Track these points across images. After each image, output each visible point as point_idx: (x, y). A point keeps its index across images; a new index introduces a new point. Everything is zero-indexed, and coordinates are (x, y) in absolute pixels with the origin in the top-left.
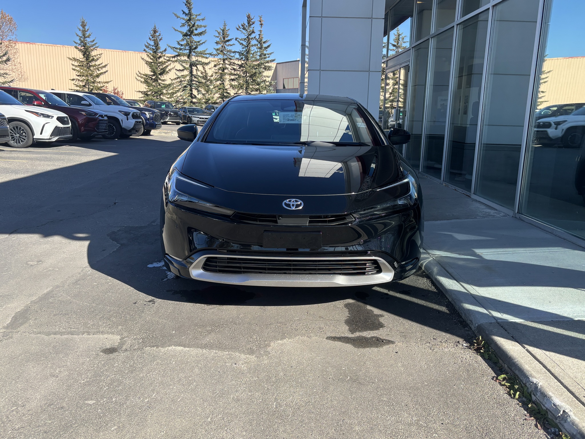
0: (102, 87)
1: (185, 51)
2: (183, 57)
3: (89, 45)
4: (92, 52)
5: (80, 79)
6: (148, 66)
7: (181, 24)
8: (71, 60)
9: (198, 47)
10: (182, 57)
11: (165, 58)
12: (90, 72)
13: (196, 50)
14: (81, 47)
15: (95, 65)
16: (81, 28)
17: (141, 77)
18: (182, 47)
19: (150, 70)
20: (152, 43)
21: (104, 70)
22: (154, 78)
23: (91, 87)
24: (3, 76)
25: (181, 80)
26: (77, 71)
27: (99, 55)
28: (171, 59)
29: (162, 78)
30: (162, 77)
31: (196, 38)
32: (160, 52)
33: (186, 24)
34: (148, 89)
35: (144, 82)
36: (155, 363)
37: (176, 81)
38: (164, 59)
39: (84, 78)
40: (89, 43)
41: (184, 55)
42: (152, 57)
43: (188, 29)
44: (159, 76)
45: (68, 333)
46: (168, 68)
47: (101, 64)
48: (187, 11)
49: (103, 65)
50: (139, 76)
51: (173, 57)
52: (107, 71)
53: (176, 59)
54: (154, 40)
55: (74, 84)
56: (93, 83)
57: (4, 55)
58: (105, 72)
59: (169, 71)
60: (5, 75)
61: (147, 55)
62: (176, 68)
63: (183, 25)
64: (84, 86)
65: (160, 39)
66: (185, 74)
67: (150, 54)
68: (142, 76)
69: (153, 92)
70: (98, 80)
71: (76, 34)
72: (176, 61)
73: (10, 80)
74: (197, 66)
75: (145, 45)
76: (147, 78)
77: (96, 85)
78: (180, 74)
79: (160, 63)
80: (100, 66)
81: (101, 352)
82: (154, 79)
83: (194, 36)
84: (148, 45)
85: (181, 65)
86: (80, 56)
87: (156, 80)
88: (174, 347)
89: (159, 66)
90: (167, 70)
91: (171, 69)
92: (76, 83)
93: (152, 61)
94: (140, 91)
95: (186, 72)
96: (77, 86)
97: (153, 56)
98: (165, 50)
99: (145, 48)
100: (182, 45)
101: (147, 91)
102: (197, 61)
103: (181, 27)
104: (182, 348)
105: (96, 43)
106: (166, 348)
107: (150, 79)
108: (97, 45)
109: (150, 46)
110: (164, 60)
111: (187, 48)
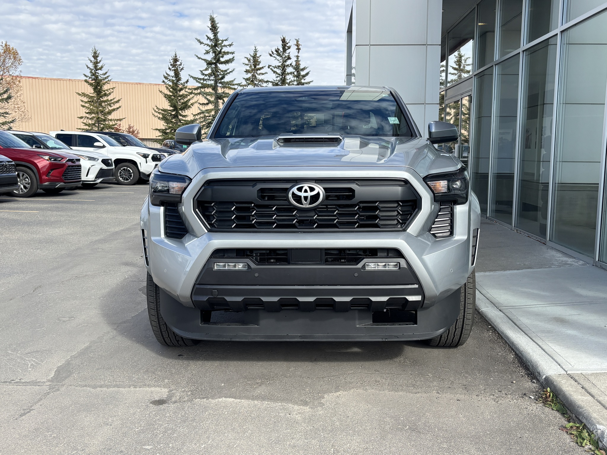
0: (114, 125)
1: (210, 81)
2: (208, 88)
3: (101, 78)
4: (104, 86)
5: (90, 117)
6: (167, 100)
7: (205, 52)
8: (80, 95)
9: (224, 77)
10: (206, 89)
11: (187, 90)
12: (101, 108)
13: (222, 81)
14: (92, 80)
15: (107, 101)
16: (93, 59)
17: (159, 113)
18: (206, 78)
19: (169, 104)
20: (172, 73)
21: (117, 105)
22: (173, 113)
23: (102, 126)
24: (3, 116)
25: (205, 115)
26: (87, 107)
27: (111, 89)
28: (194, 92)
29: (183, 114)
30: (183, 112)
31: (222, 67)
32: (181, 84)
33: (211, 51)
34: (166, 127)
35: (162, 118)
36: (207, 413)
37: (199, 116)
38: (185, 91)
39: (93, 115)
40: (101, 76)
41: (208, 86)
42: (171, 90)
43: (213, 56)
44: (180, 112)
45: (114, 387)
46: (190, 102)
47: (114, 99)
48: (212, 37)
49: (115, 100)
50: (157, 112)
51: (195, 89)
52: (120, 107)
53: (199, 91)
54: (174, 70)
55: (82, 122)
56: (104, 120)
57: (4, 93)
58: (118, 108)
59: (191, 106)
60: (5, 115)
61: (166, 87)
62: (198, 102)
63: (207, 52)
64: (94, 124)
65: (182, 69)
66: (209, 108)
67: (170, 86)
68: (160, 111)
69: (172, 130)
70: (110, 117)
71: (87, 66)
72: (199, 94)
73: (11, 120)
74: (224, 99)
75: (164, 76)
76: (166, 114)
77: (107, 123)
78: (204, 108)
79: (180, 96)
80: (112, 101)
81: (150, 403)
82: (173, 115)
83: (220, 64)
84: (167, 76)
85: (205, 98)
86: (90, 91)
87: (176, 116)
88: (224, 399)
89: (180, 100)
90: (189, 104)
91: (194, 103)
92: (85, 121)
93: (171, 94)
94: (157, 129)
95: (211, 107)
96: (86, 125)
97: (173, 89)
98: (187, 81)
99: (164, 79)
100: (206, 75)
101: (165, 129)
102: (223, 93)
103: (205, 54)
104: (233, 399)
105: (109, 76)
106: (217, 400)
107: (169, 115)
108: (109, 78)
109: (169, 77)
110: (186, 93)
111: (212, 78)
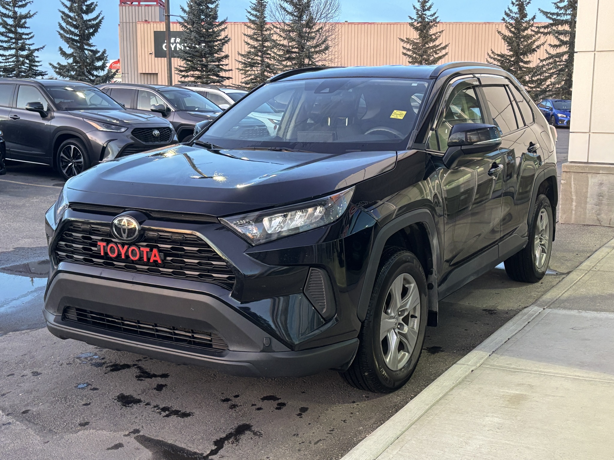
1: (565, 16)
2: (562, 25)
3: (428, 20)
4: (431, 29)
6: (506, 43)
8: (403, 41)
11: (533, 28)
14: (418, 23)
15: (433, 47)
18: (561, 12)
19: (508, 48)
25: (555, 60)
26: (409, 56)
28: (542, 30)
30: (526, 57)
37: (547, 62)
44: (522, 57)
49: (442, 46)
57: (322, 43)
59: (537, 49)
61: (506, 26)
65: (528, 3)
71: (414, 6)
75: (505, 12)
76: (504, 61)
78: (553, 51)
79: (524, 37)
80: (439, 47)
82: (513, 61)
85: (557, 37)
86: (415, 35)
87: (516, 63)
89: (522, 42)
90: (534, 47)
91: (540, 45)
93: (512, 35)
95: (564, 49)
97: (515, 29)
100: (561, 8)
107: (507, 61)
109: (511, 14)
110: (533, 33)
